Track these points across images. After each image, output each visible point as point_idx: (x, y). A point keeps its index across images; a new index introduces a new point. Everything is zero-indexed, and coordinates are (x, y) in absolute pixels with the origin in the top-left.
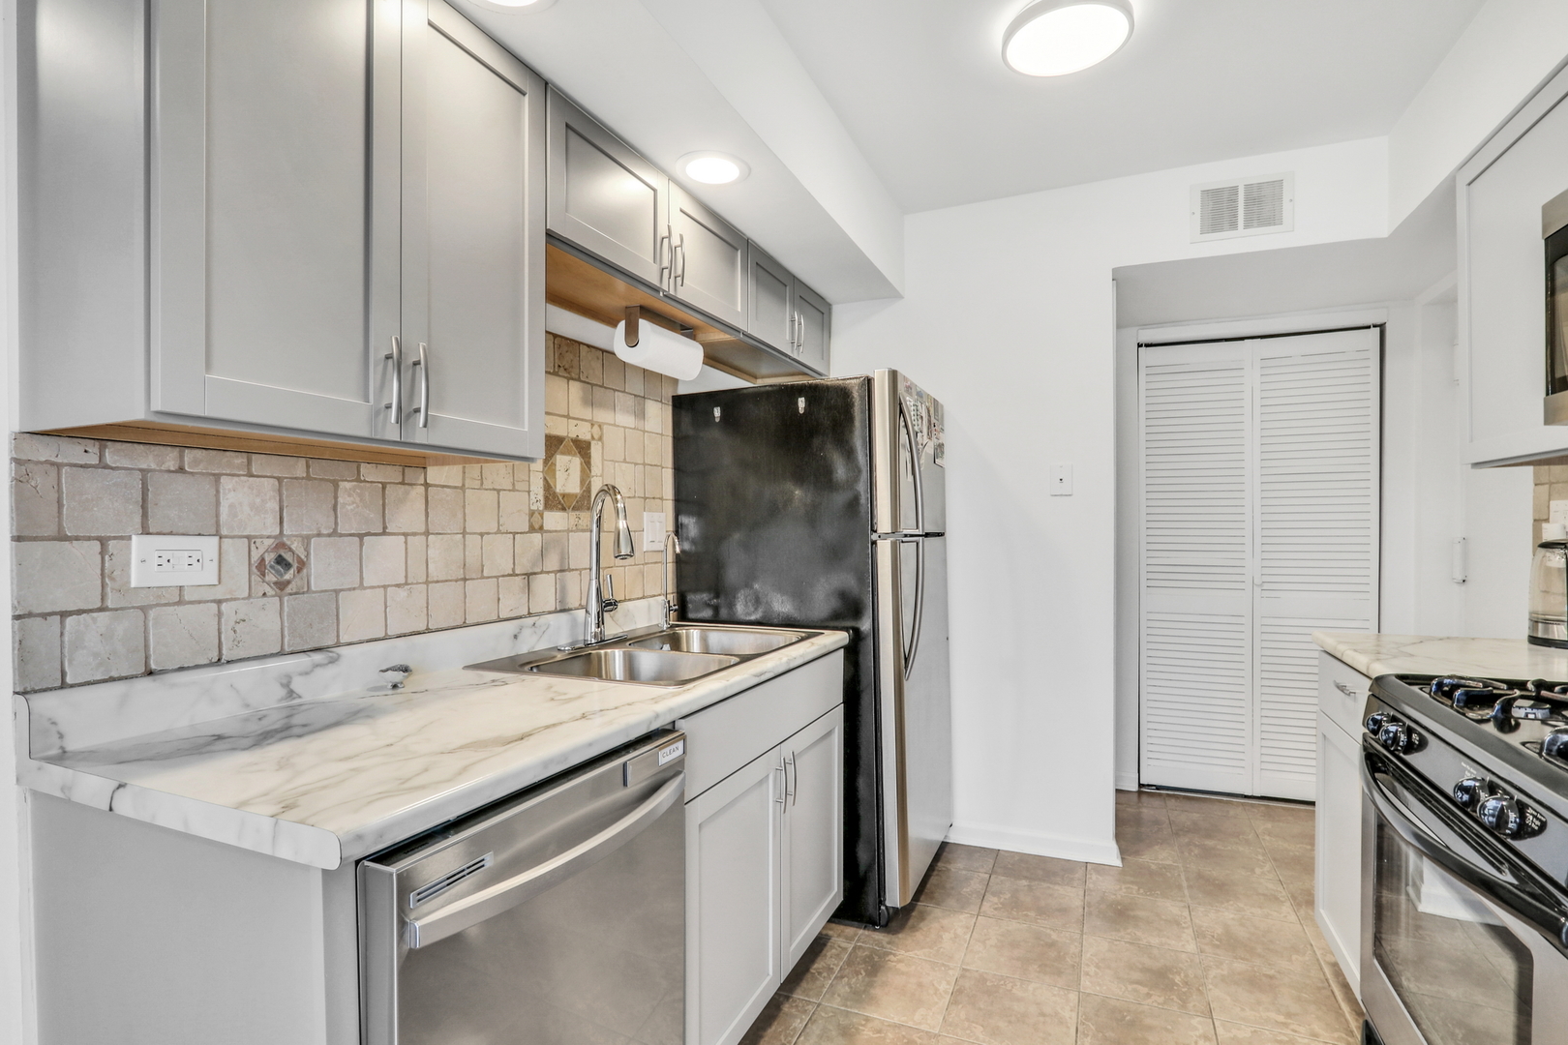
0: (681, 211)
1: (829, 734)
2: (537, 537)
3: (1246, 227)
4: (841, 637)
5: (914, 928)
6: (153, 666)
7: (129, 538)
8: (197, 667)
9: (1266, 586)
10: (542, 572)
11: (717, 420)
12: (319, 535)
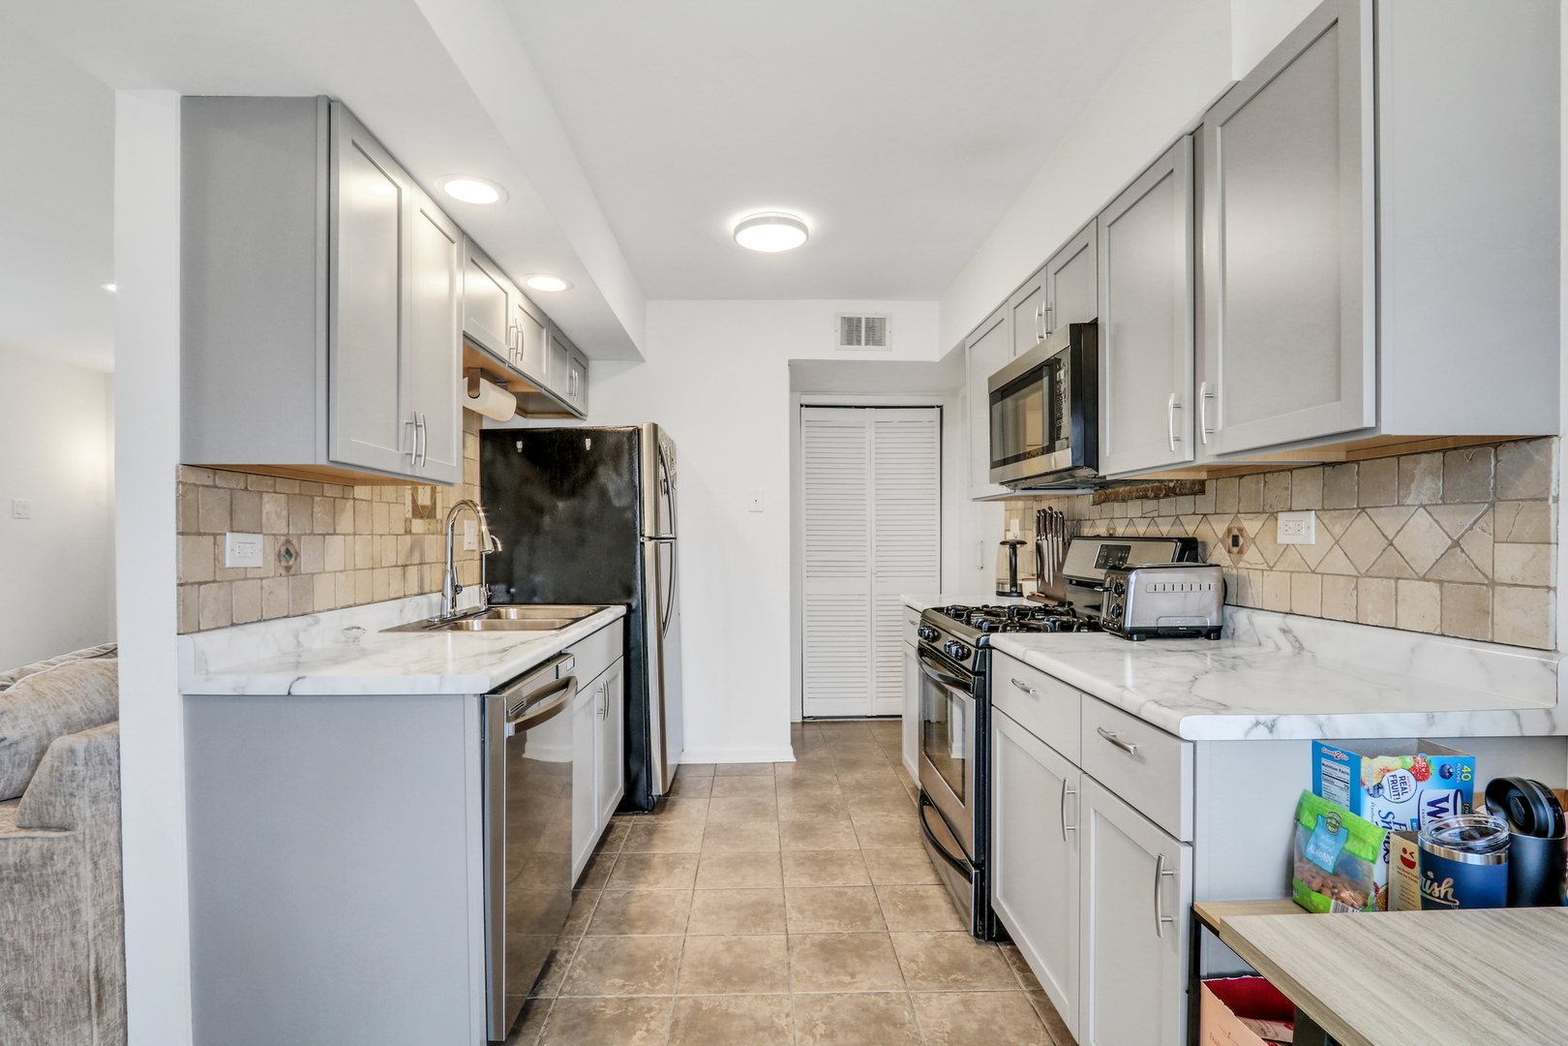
0: (520, 307)
1: (616, 677)
2: (408, 537)
3: (866, 344)
4: (622, 610)
5: (670, 810)
6: (234, 621)
7: (225, 534)
8: (252, 622)
9: (879, 574)
10: (411, 565)
11: (520, 451)
12: (305, 534)
